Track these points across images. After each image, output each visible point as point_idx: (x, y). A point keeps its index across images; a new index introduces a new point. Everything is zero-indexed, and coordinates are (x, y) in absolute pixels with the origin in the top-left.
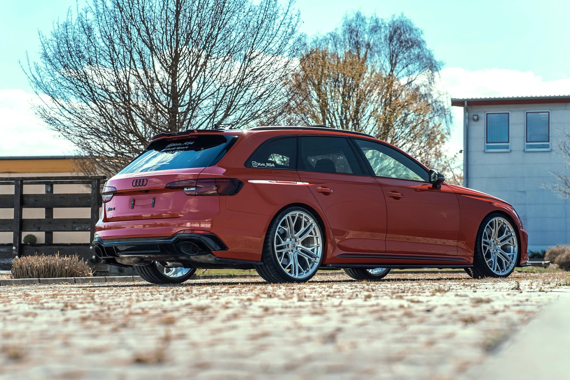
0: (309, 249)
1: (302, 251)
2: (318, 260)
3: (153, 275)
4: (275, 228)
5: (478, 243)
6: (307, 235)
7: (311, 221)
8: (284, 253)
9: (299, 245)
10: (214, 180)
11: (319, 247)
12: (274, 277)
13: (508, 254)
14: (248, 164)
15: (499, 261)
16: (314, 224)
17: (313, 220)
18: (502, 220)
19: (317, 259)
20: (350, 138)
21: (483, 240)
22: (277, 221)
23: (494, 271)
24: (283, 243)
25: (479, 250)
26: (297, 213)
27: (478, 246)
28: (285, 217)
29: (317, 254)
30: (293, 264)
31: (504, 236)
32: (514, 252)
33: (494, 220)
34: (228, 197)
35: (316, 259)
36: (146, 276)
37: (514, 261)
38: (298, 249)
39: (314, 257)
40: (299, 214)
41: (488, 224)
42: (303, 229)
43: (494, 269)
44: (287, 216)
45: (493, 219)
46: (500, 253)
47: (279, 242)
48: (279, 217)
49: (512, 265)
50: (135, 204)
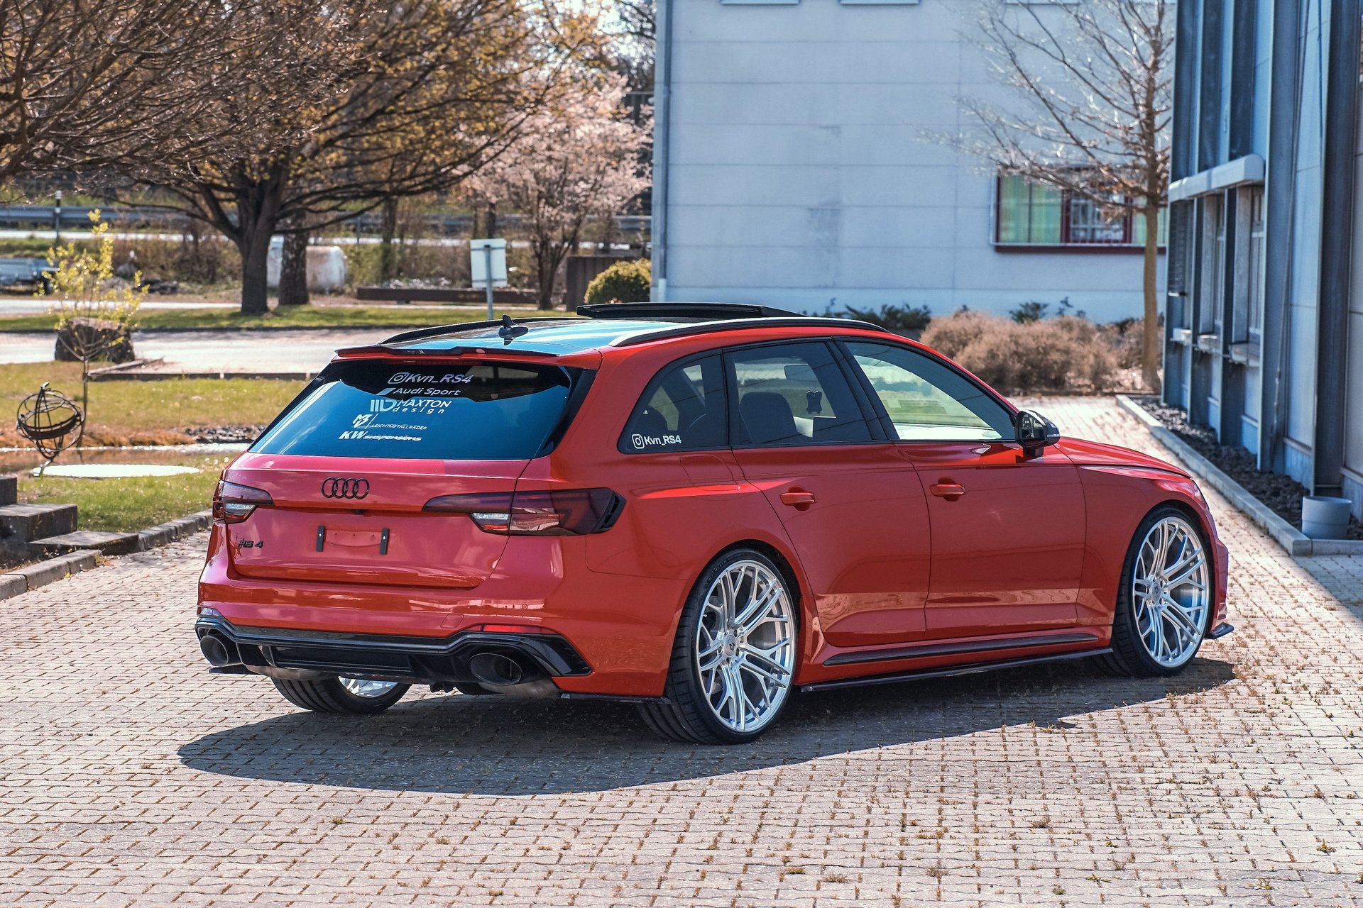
0: (765, 654)
1: (750, 658)
2: (786, 679)
3: (324, 695)
4: (697, 610)
5: (1124, 591)
6: (763, 619)
7: (773, 581)
8: (714, 671)
9: (743, 646)
10: (548, 496)
11: (788, 647)
12: (689, 730)
13: (1185, 610)
14: (623, 443)
15: (1168, 629)
16: (779, 590)
17: (775, 579)
18: (1178, 523)
19: (784, 676)
20: (835, 340)
21: (1135, 581)
22: (702, 591)
23: (1158, 659)
24: (713, 646)
25: (1125, 607)
26: (742, 566)
27: (1124, 599)
28: (719, 581)
29: (783, 662)
30: (733, 696)
31: (1180, 563)
32: (1199, 604)
33: (1160, 527)
34: (591, 539)
35: (780, 678)
36: (302, 695)
37: (1201, 626)
38: (741, 653)
39: (776, 672)
40: (747, 569)
41: (1147, 540)
42: (754, 604)
43: (1157, 654)
44: (721, 576)
45: (1158, 525)
46: (1169, 608)
47: (704, 645)
48: (705, 581)
49: (1196, 637)
50: (327, 539)
